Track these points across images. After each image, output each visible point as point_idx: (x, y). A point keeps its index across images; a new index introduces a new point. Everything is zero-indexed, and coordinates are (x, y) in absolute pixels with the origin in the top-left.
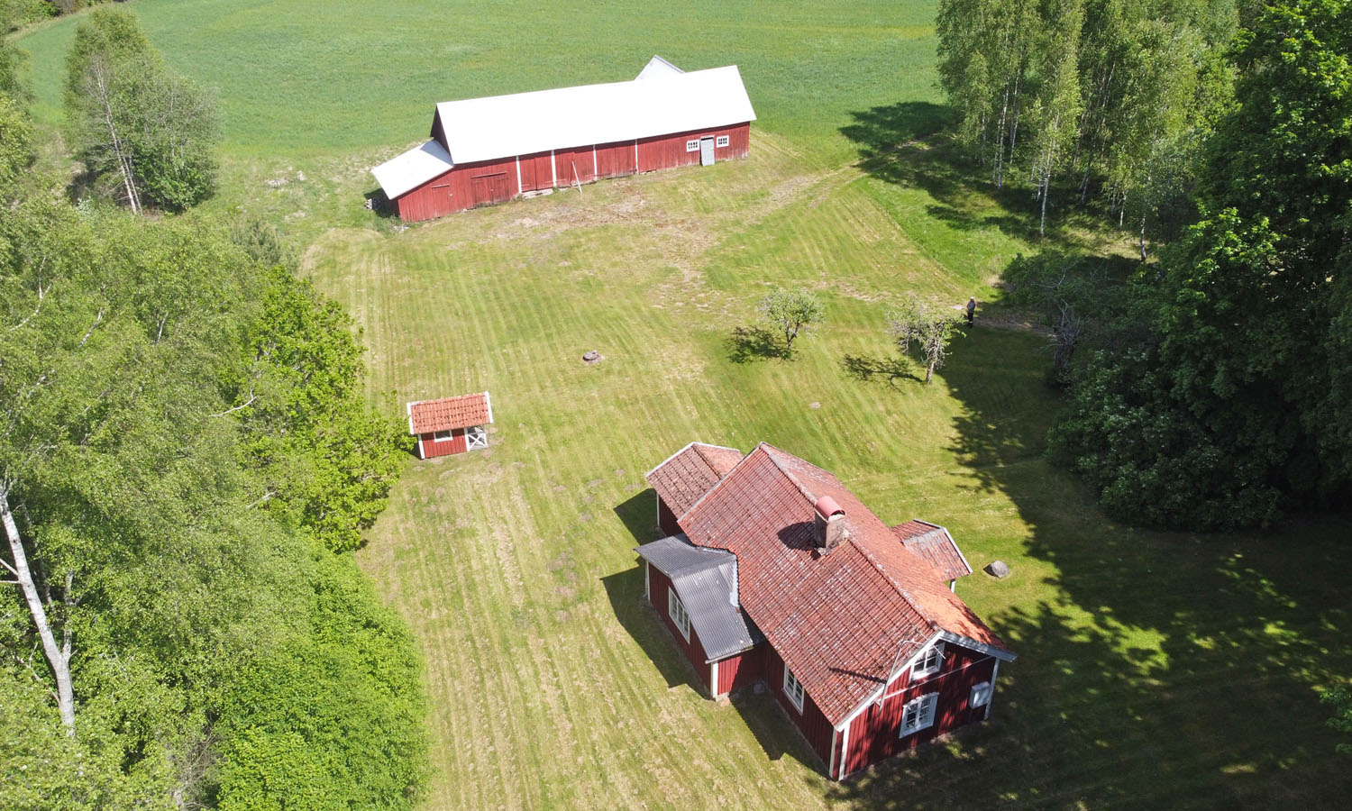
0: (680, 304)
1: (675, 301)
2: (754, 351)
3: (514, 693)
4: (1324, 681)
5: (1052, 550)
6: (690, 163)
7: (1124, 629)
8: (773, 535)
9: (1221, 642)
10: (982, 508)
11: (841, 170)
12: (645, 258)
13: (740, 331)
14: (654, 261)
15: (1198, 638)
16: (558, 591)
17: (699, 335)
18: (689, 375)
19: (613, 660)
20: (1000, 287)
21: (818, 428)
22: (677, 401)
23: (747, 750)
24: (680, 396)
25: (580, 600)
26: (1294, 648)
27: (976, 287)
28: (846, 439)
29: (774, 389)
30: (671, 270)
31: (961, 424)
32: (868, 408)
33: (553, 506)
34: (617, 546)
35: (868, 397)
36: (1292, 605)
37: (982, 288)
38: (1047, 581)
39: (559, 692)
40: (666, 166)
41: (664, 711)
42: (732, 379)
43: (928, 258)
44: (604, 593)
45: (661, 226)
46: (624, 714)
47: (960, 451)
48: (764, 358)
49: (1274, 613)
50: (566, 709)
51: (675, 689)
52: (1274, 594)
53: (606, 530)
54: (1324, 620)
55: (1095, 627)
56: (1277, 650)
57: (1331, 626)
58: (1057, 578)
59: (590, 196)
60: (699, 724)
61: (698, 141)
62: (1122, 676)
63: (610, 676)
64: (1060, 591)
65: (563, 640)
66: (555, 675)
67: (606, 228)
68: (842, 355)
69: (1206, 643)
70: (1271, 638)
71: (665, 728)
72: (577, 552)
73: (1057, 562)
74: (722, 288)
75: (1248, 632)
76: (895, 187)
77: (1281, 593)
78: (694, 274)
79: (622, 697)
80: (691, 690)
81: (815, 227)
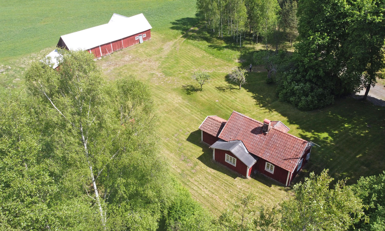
0: (163, 83)
1: (160, 82)
2: (192, 91)
3: (196, 194)
4: (362, 133)
5: (294, 121)
6: (137, 43)
7: (319, 134)
8: (249, 132)
9: (339, 131)
10: (273, 116)
11: (178, 39)
12: (143, 72)
13: (184, 86)
14: (146, 72)
15: (334, 131)
16: (188, 165)
17: (174, 90)
18: (179, 101)
19: (216, 177)
20: (239, 62)
21: (222, 106)
22: (182, 108)
23: (263, 187)
24: (181, 107)
25: (195, 165)
26: (352, 128)
27: (234, 63)
28: (230, 107)
29: (203, 99)
30: (153, 74)
31: (255, 98)
32: (230, 99)
33: (169, 144)
34: (195, 149)
35: (228, 96)
36: (346, 119)
37: (235, 63)
38: (298, 128)
39: (208, 190)
40: (131, 45)
41: (237, 185)
42: (191, 99)
43: (217, 58)
44: (200, 162)
45: (141, 62)
46: (228, 189)
47: (259, 104)
48: (196, 92)
49: (345, 122)
50: (213, 193)
51: (236, 179)
52: (341, 118)
53: (188, 146)
54: (354, 121)
55: (313, 136)
56: (350, 129)
57: (356, 122)
58: (299, 127)
59: (114, 57)
60: (247, 185)
61: (138, 36)
62: (325, 144)
63: (218, 181)
64: (302, 130)
65: (199, 177)
66: (203, 186)
67: (126, 66)
68: (214, 87)
69: (337, 132)
70: (347, 128)
71: (240, 189)
72: (185, 154)
73: (297, 123)
74: (170, 76)
75: (342, 127)
76: (196, 41)
77: (343, 117)
78: (160, 74)
79: (224, 185)
80: (240, 178)
81: (183, 55)
